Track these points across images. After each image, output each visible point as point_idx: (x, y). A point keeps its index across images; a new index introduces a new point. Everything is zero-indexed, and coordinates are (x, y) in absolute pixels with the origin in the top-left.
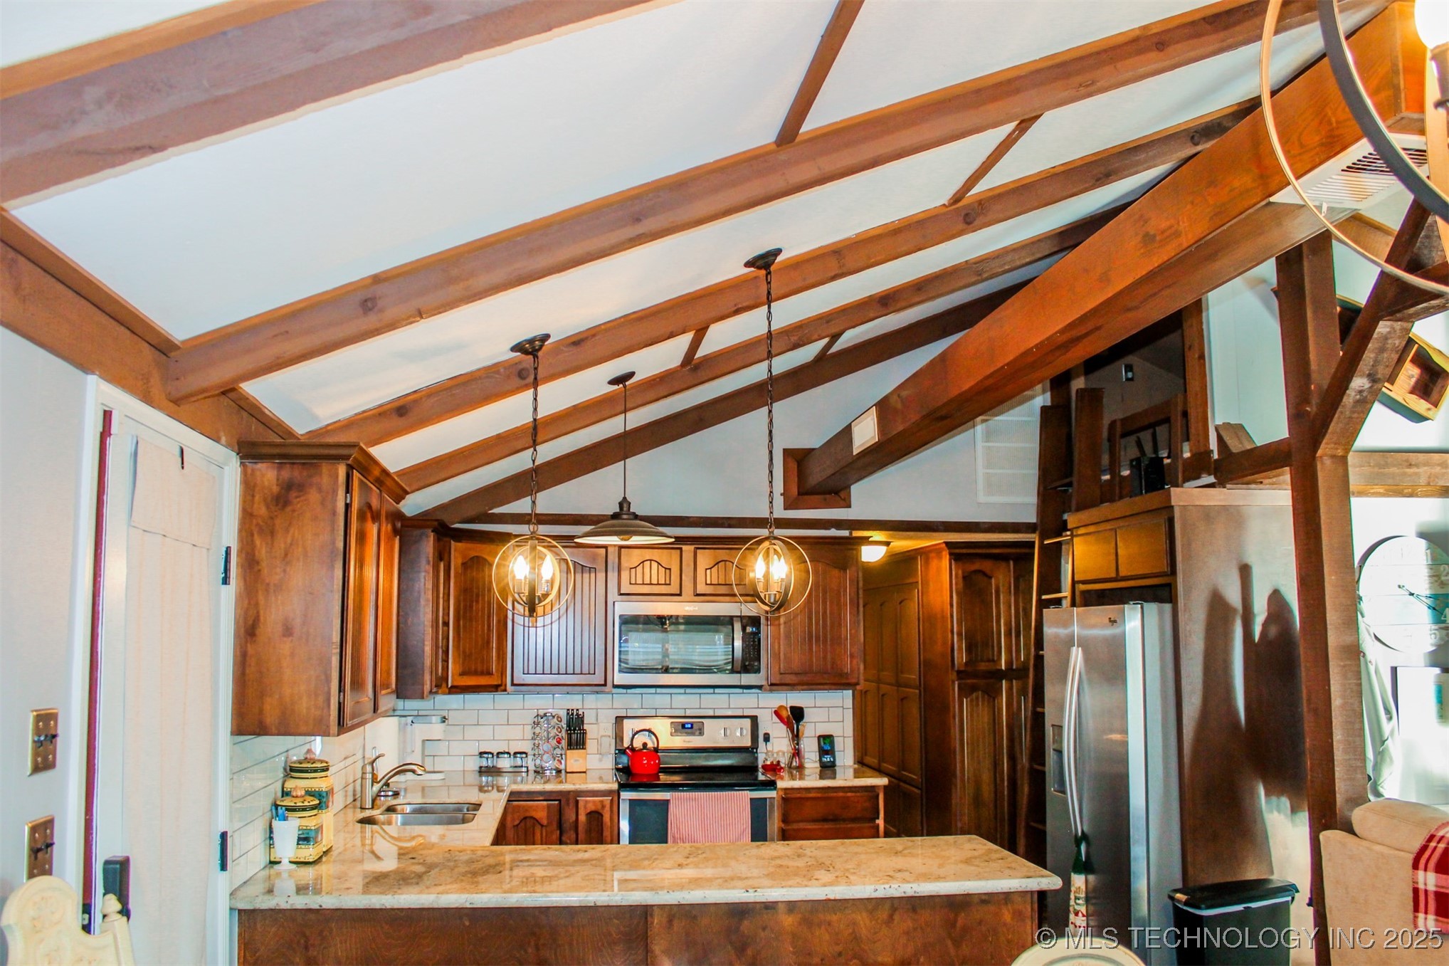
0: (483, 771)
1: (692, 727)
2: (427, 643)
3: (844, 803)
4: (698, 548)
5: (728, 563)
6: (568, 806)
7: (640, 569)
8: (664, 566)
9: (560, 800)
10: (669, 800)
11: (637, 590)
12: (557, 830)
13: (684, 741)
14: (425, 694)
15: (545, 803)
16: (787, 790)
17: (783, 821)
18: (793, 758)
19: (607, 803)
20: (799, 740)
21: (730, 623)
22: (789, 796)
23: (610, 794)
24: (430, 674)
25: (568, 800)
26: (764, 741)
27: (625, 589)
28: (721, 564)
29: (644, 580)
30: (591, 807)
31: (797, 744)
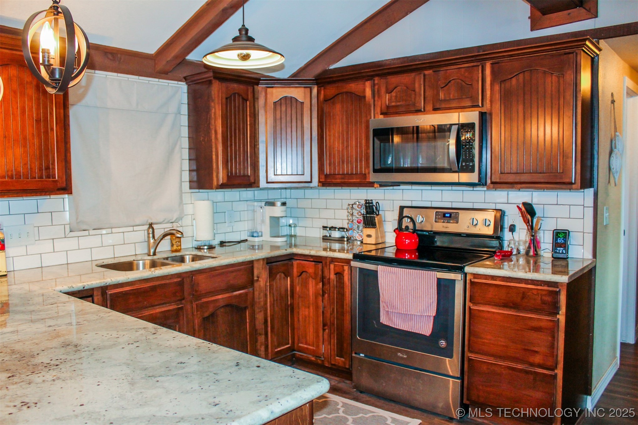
0: (324, 239)
1: (450, 217)
2: (214, 153)
3: (524, 294)
4: (434, 71)
5: (458, 80)
6: (327, 267)
7: (393, 94)
8: (410, 89)
9: (322, 262)
10: (377, 271)
11: (391, 110)
12: (320, 282)
13: (443, 227)
14: (214, 186)
15: (313, 263)
16: (476, 275)
17: (470, 301)
18: (529, 247)
19: (346, 268)
20: (536, 232)
21: (449, 130)
22: (476, 280)
23: (348, 261)
24: (218, 173)
25: (326, 263)
26: (510, 231)
27: (385, 110)
28: (452, 82)
29: (396, 102)
30: (338, 270)
31: (533, 236)
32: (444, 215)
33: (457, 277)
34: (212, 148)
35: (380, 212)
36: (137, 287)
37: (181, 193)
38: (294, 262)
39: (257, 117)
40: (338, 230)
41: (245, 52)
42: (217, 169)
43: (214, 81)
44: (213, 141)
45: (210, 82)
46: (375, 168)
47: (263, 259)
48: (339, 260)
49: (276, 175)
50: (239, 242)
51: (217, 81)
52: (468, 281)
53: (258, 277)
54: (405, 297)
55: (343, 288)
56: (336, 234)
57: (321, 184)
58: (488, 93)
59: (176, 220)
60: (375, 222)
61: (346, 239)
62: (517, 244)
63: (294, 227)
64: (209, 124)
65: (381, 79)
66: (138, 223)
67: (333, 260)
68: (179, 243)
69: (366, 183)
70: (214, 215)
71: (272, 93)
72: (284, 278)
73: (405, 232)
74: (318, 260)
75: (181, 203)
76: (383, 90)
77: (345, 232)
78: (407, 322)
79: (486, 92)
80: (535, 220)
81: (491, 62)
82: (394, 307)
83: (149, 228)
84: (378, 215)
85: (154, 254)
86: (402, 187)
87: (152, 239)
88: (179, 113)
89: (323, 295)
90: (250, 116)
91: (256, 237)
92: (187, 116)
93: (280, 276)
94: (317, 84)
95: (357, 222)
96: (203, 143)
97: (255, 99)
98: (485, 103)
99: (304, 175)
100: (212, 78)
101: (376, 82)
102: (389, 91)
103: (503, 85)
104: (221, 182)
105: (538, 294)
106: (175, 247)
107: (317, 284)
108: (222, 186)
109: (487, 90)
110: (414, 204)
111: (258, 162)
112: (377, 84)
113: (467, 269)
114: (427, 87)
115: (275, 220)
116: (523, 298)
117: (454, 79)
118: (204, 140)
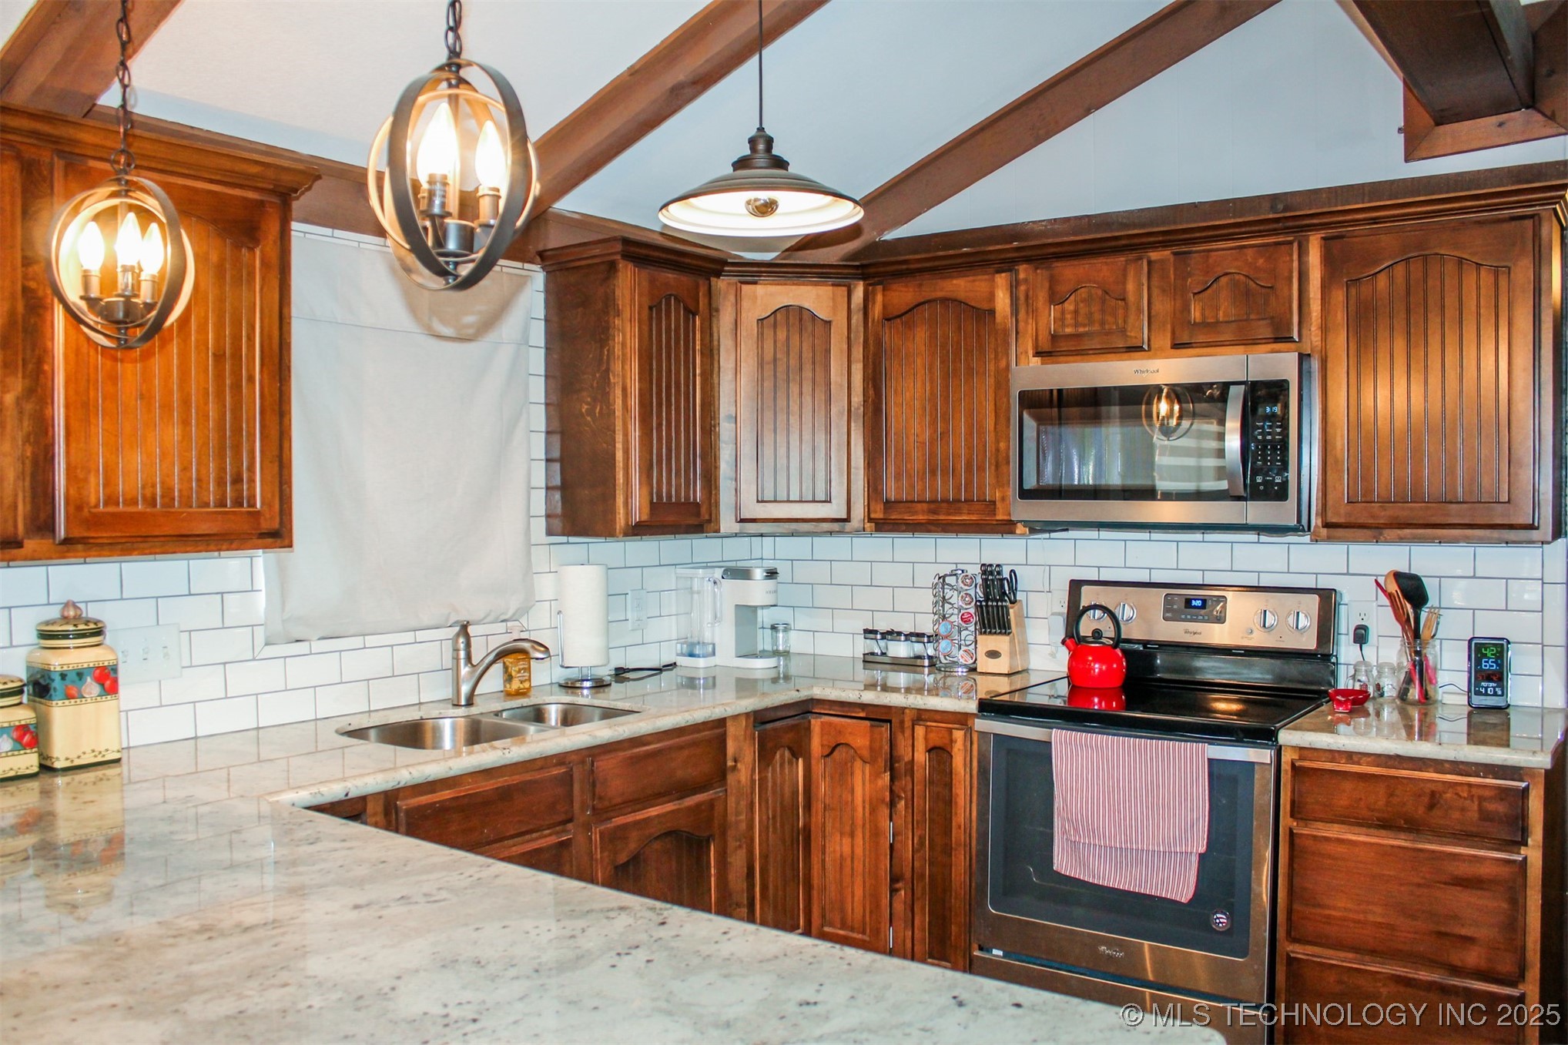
0: (869, 660)
2: (619, 446)
3: (1434, 798)
4: (1175, 254)
5: (1237, 277)
6: (903, 732)
7: (1069, 306)
8: (1113, 296)
9: (890, 721)
10: (1050, 743)
11: (1064, 346)
12: (885, 772)
13: (1186, 632)
14: (618, 527)
15: (868, 723)
16: (1307, 753)
17: (1292, 816)
18: (1409, 680)
19: (959, 735)
20: (1424, 644)
21: (1223, 398)
22: (1306, 764)
23: (962, 719)
24: (628, 495)
25: (902, 722)
26: (1355, 642)
27: (1045, 345)
28: (1224, 280)
29: (1076, 325)
30: (936, 739)
31: (1418, 653)
32: (1188, 602)
33: (1262, 755)
34: (614, 432)
35: (1020, 596)
36: (469, 789)
37: (529, 545)
38: (813, 721)
39: (716, 357)
40: (906, 640)
41: (764, 195)
42: (627, 484)
43: (621, 265)
44: (618, 413)
45: (612, 267)
46: (1026, 486)
47: (747, 714)
48: (938, 717)
49: (763, 501)
50: (659, 670)
51: (630, 266)
52: (1286, 766)
53: (736, 761)
54: (1124, 808)
55: (949, 785)
56: (901, 650)
57: (873, 524)
58: (1315, 307)
59: (514, 614)
60: (1009, 620)
61: (926, 662)
62: (1375, 673)
63: (786, 630)
64: (608, 370)
65: (1037, 268)
66: (426, 622)
67: (922, 716)
68: (527, 674)
69: (995, 523)
70: (608, 600)
71: (755, 298)
72: (790, 763)
73: (1093, 645)
74: (879, 716)
75: (528, 572)
76: (1042, 296)
77: (924, 643)
78: (1126, 870)
79: (1309, 305)
80: (1424, 616)
81: (1322, 234)
82: (1094, 832)
83: (458, 635)
84: (1014, 601)
85: (470, 703)
86: (1073, 534)
87: (466, 665)
88: (525, 342)
89: (892, 804)
90: (702, 354)
91: (699, 656)
92: (542, 352)
93: (782, 756)
94: (864, 277)
95: (962, 619)
96: (589, 418)
97: (712, 312)
98: (1304, 332)
99: (830, 502)
100: (619, 257)
101: (1022, 276)
102: (1055, 298)
103: (1353, 291)
104: (636, 518)
105: (1473, 796)
106: (516, 685)
107: (876, 775)
108: (638, 530)
109: (1311, 301)
110: (1105, 576)
111: (717, 468)
112: (1026, 280)
113: (1286, 737)
114: (1155, 292)
115: (746, 613)
116: (1431, 806)
117: (1226, 274)
118: (591, 412)
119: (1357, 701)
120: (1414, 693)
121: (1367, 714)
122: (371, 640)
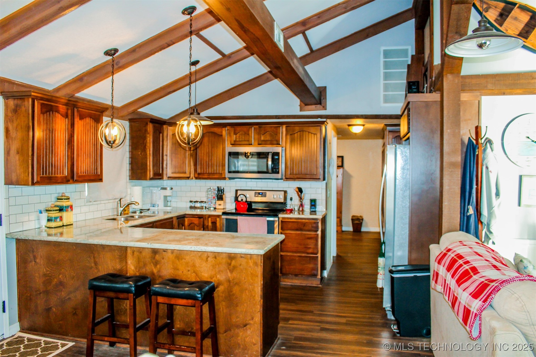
0: (191, 207)
2: (148, 161)
3: (304, 224)
4: (259, 127)
5: (270, 132)
6: (206, 220)
7: (238, 135)
8: (247, 134)
9: (203, 218)
10: (237, 219)
11: (237, 143)
13: (259, 199)
14: (147, 178)
15: (198, 218)
16: (283, 218)
17: (281, 229)
18: (300, 207)
19: (218, 219)
20: (302, 200)
21: (268, 154)
22: (284, 220)
23: (218, 216)
24: (150, 172)
25: (206, 218)
26: (290, 200)
27: (233, 143)
28: (268, 132)
29: (239, 139)
30: (213, 220)
31: (301, 202)
32: (259, 193)
33: (277, 219)
34: (147, 158)
37: (126, 182)
38: (186, 219)
42: (150, 169)
44: (148, 154)
45: (147, 124)
46: (230, 171)
47: (176, 216)
48: (213, 216)
49: (172, 173)
50: (147, 210)
51: (150, 123)
52: (280, 221)
53: (174, 226)
56: (198, 205)
57: (196, 178)
58: (284, 139)
59: (124, 197)
60: (223, 198)
61: (204, 207)
62: (294, 206)
63: (170, 202)
64: (145, 145)
65: (231, 127)
66: (111, 198)
67: (210, 216)
68: (129, 210)
69: (222, 178)
71: (171, 130)
73: (240, 202)
74: (201, 216)
75: (127, 188)
76: (232, 133)
77: (204, 203)
80: (302, 195)
81: (286, 125)
84: (224, 194)
85: (120, 215)
86: (236, 180)
87: (120, 207)
90: (161, 141)
91: (155, 207)
93: (181, 226)
95: (213, 198)
97: (163, 132)
98: (282, 143)
99: (186, 173)
100: (148, 121)
101: (228, 128)
102: (235, 134)
103: (291, 136)
104: (151, 176)
105: (310, 223)
107: (200, 229)
108: (151, 179)
109: (284, 137)
110: (242, 188)
111: (164, 166)
112: (229, 130)
113: (280, 216)
114: (255, 133)
115: (166, 197)
116: (304, 226)
117: (268, 131)
118: (140, 154)
119: (291, 211)
120: (301, 209)
121: (292, 213)
122: (102, 202)
